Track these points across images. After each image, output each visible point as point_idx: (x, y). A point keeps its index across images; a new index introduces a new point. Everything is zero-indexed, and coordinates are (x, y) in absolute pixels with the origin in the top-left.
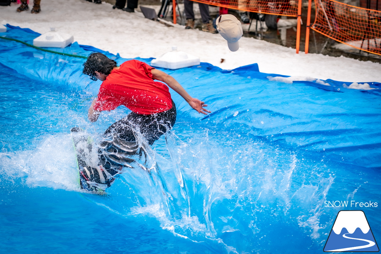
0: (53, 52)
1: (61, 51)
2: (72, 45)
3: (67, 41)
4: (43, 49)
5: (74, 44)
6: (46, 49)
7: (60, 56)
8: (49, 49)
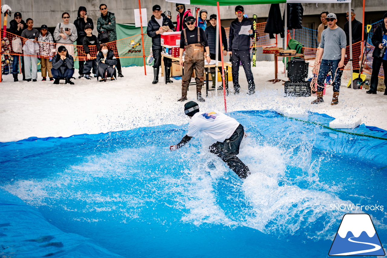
0: (344, 132)
1: (351, 131)
2: (360, 126)
3: (356, 123)
4: (336, 131)
5: (362, 125)
6: (339, 130)
7: (350, 135)
8: (342, 130)
